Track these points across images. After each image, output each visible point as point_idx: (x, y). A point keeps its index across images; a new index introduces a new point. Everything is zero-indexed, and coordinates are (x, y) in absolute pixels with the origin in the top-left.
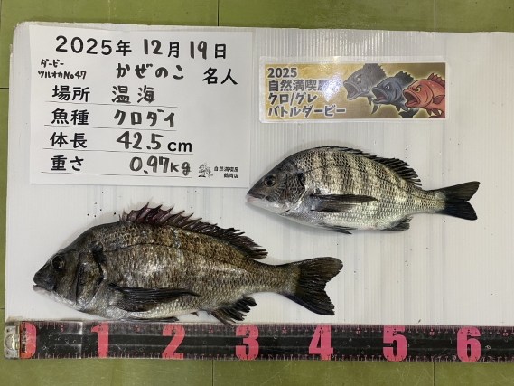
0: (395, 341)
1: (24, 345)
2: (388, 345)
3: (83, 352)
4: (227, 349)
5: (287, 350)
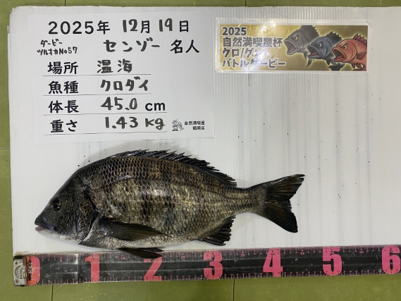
0: (332, 260)
1: (30, 275)
2: (327, 263)
3: (79, 278)
4: (197, 271)
5: (245, 270)
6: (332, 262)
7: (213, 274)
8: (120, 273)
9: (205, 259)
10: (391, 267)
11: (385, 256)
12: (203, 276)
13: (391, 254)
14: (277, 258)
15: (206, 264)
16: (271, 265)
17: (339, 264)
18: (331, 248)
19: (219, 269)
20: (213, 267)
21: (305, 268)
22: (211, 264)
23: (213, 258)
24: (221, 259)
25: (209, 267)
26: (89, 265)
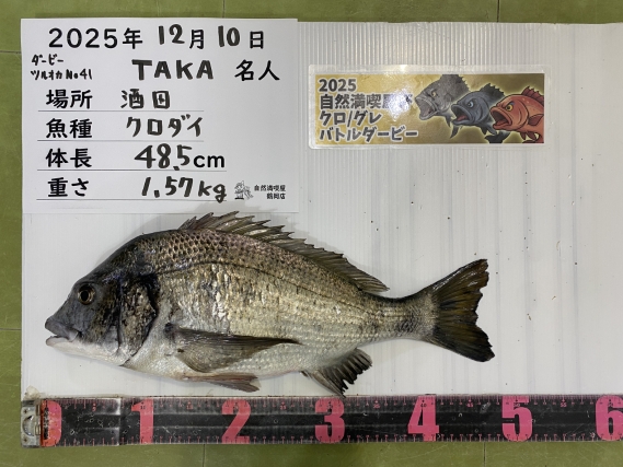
0: (517, 416)
1: (46, 430)
2: (508, 421)
3: (121, 437)
4: (304, 430)
5: (380, 429)
6: (516, 420)
7: (330, 435)
8: (185, 431)
9: (318, 410)
10: (611, 430)
11: (601, 412)
12: (315, 439)
13: (611, 409)
14: (430, 412)
15: (319, 419)
16: (421, 423)
17: (527, 423)
18: (516, 398)
19: (339, 426)
20: (329, 424)
21: (474, 428)
22: (327, 419)
23: (331, 410)
24: (343, 412)
25: (324, 423)
26: (137, 417)
